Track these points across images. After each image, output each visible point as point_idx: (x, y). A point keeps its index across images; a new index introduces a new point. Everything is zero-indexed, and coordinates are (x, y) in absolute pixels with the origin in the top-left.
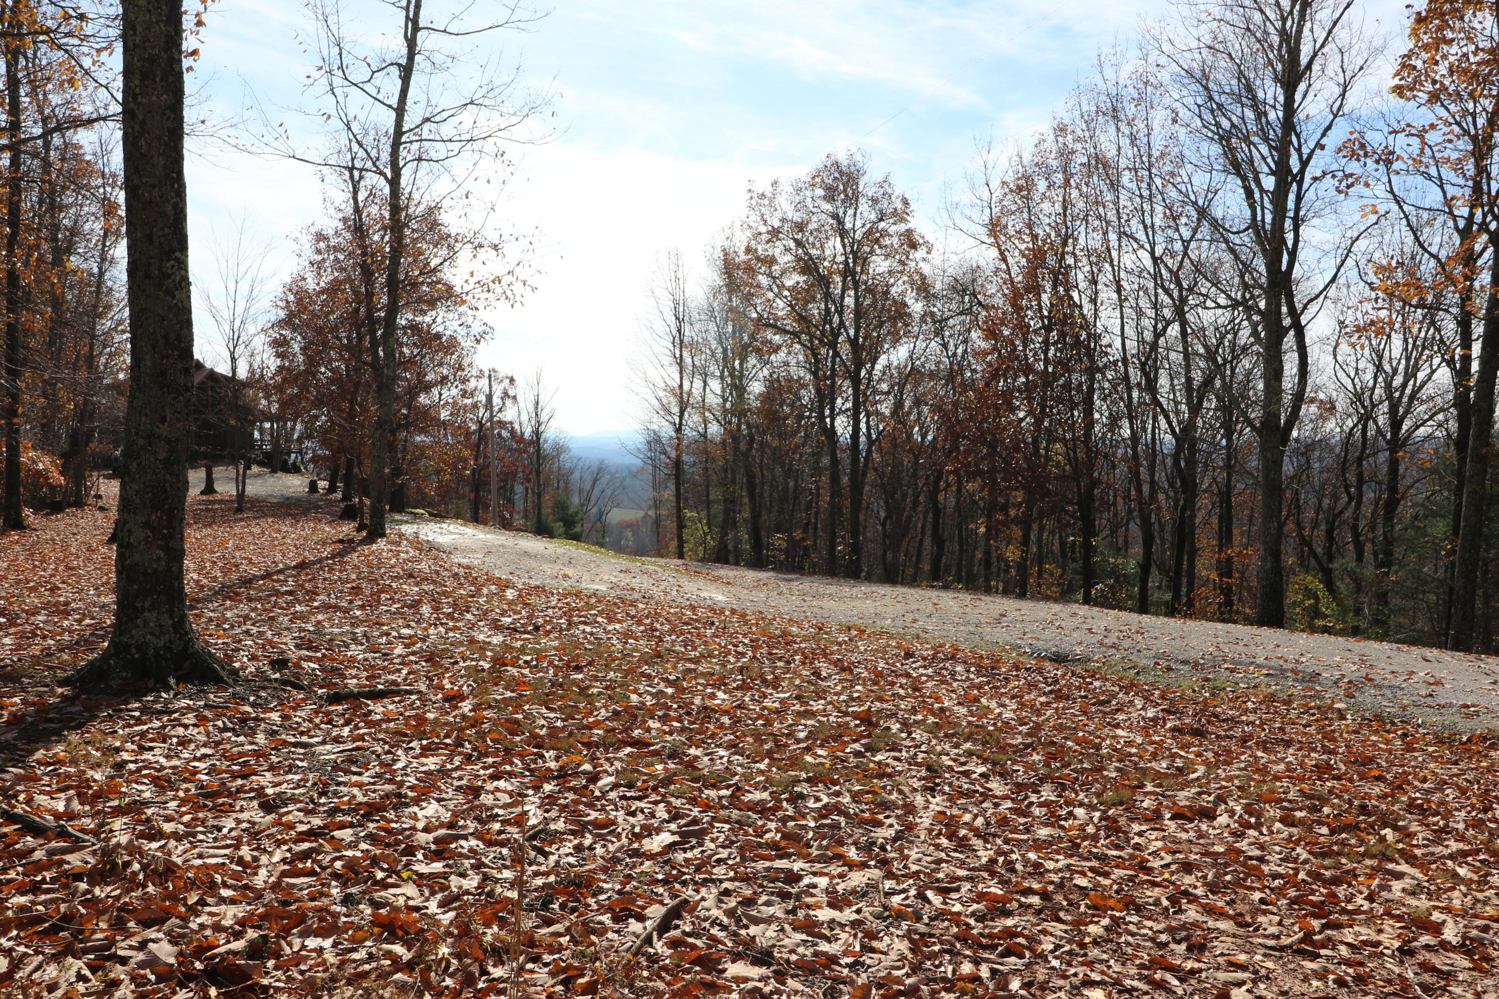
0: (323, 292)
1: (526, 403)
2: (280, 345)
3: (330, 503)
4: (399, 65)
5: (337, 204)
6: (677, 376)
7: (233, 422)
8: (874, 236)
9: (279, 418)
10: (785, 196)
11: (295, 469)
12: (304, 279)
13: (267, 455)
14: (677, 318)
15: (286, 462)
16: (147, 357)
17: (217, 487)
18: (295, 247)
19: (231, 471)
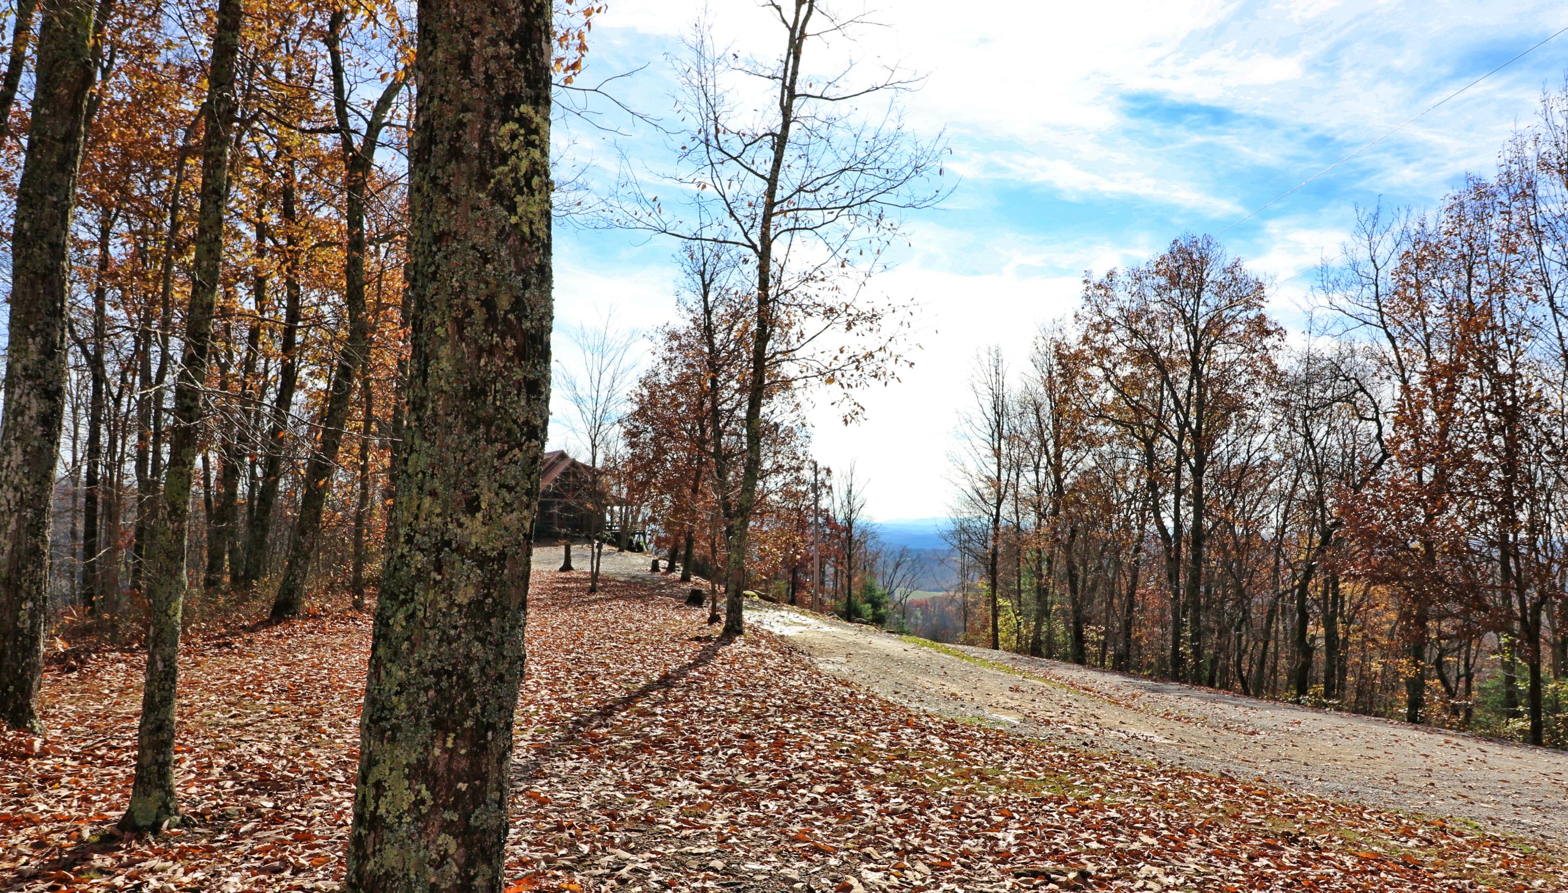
0: (672, 386)
1: (840, 493)
2: (632, 435)
3: (671, 584)
4: (773, 134)
5: (689, 305)
6: (994, 468)
7: (589, 506)
8: (1217, 326)
9: (627, 503)
10: (1121, 287)
11: (639, 549)
12: (657, 374)
13: (617, 535)
14: (997, 413)
15: (631, 541)
16: (444, 351)
17: (573, 565)
18: (650, 345)
19: (586, 549)
